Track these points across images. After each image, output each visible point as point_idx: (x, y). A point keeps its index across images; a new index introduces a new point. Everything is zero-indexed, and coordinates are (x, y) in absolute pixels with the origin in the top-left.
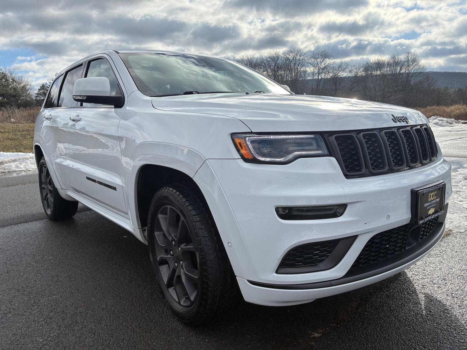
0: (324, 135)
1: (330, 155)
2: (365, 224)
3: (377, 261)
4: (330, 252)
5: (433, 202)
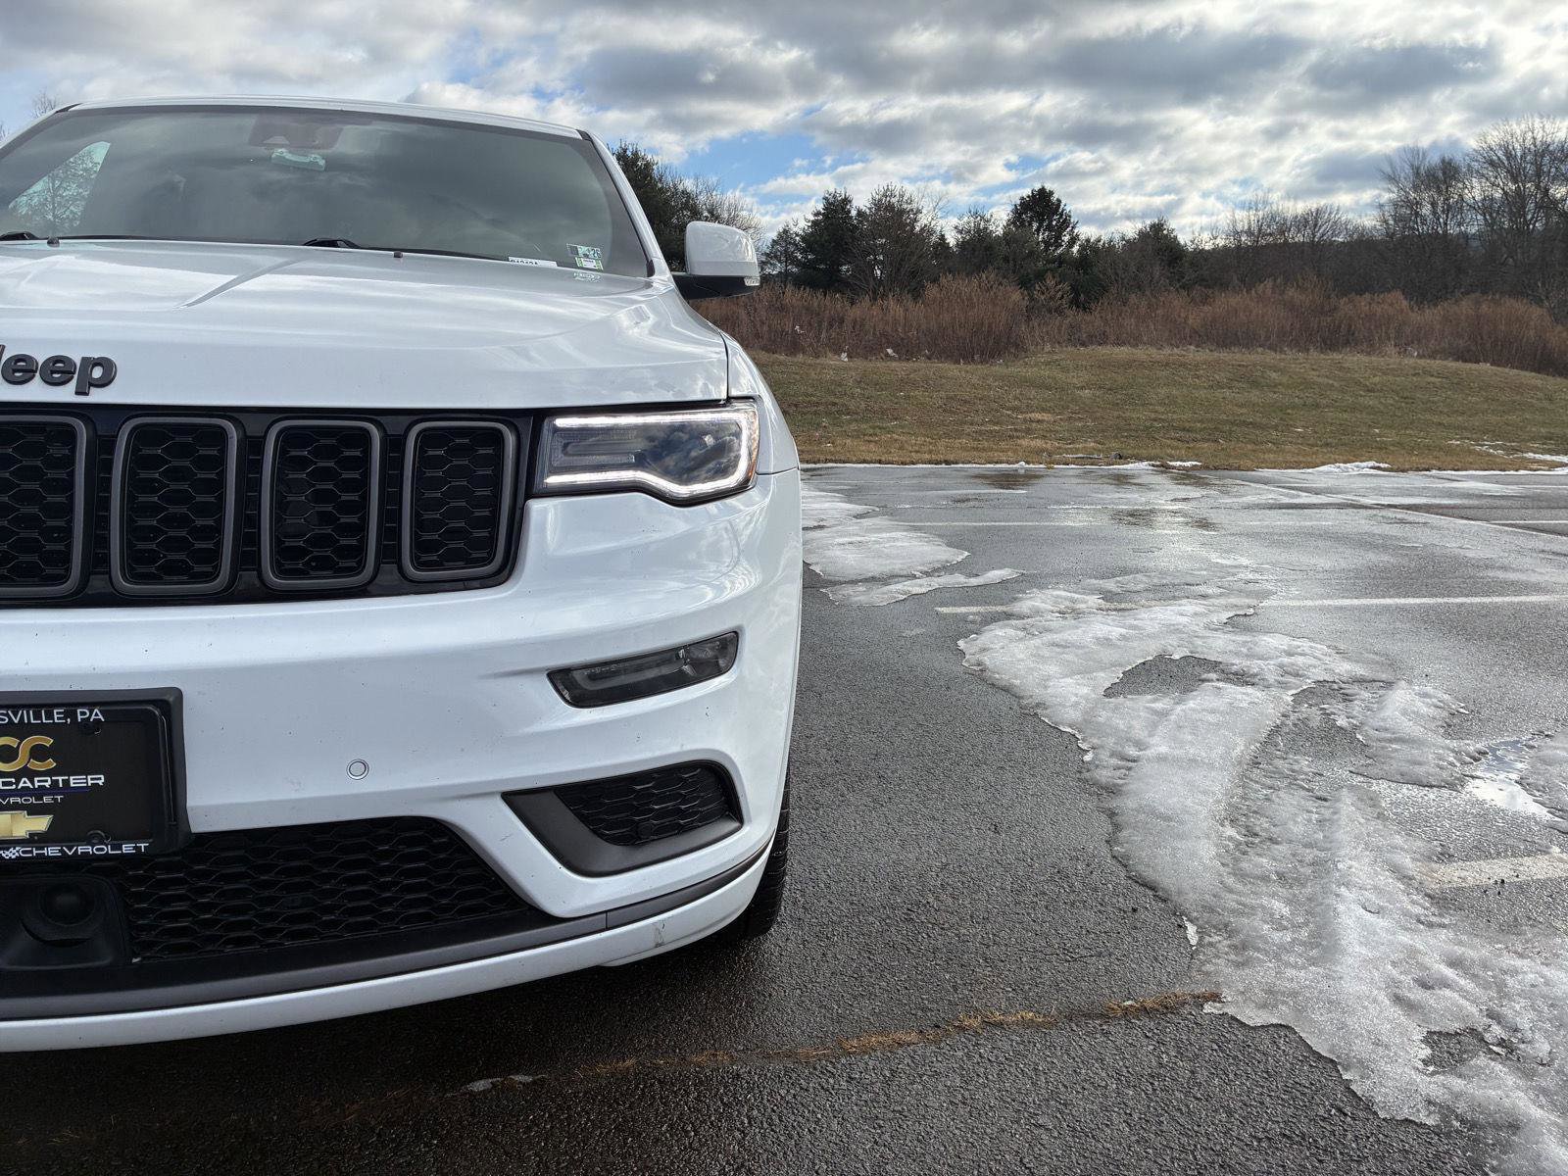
5: (21, 785)
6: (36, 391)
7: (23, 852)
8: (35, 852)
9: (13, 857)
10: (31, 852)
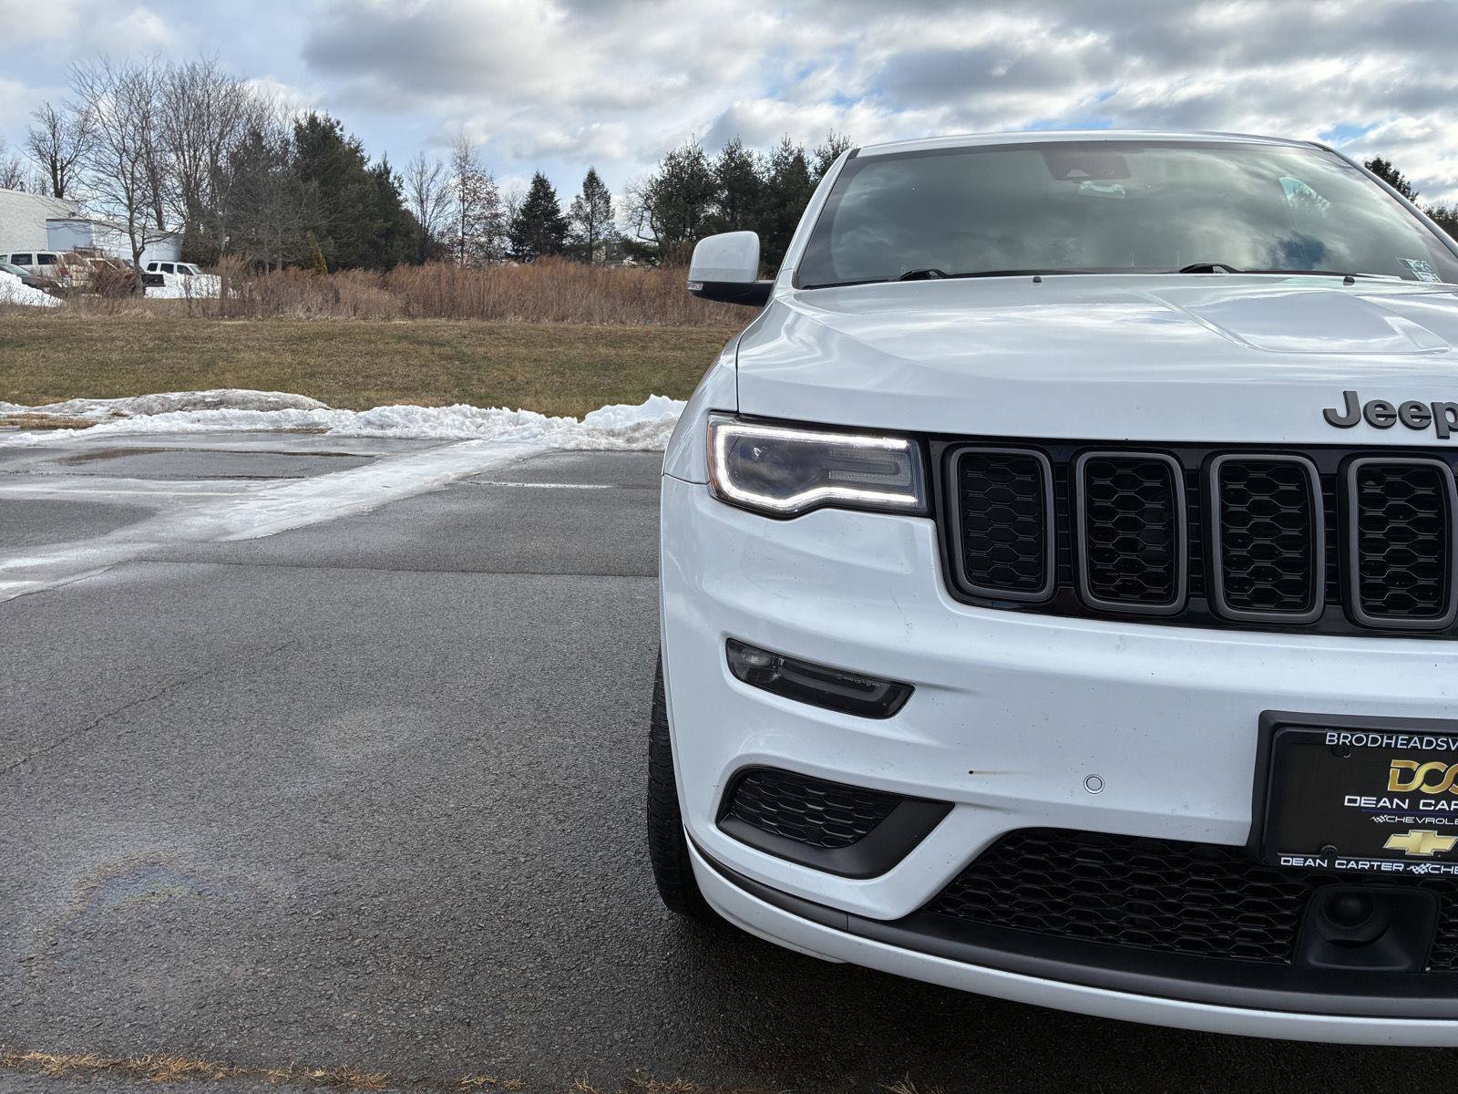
0: (931, 443)
1: (931, 514)
2: (971, 772)
3: (1098, 940)
4: (868, 826)
5: (1439, 806)
6: (1399, 435)
7: (1432, 869)
8: (1443, 869)
9: (1423, 872)
10: (1439, 869)
